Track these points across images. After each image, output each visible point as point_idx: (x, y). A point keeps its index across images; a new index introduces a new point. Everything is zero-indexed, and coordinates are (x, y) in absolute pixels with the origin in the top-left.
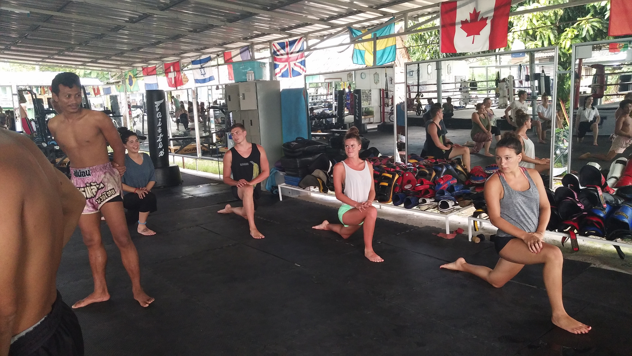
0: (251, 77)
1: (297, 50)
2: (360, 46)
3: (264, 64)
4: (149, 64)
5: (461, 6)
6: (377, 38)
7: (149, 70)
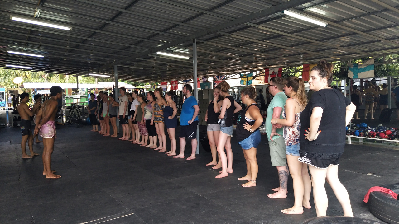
0: (207, 88)
1: (223, 79)
2: (243, 79)
3: (211, 83)
4: (164, 81)
5: (270, 70)
6: (248, 77)
7: (164, 83)
